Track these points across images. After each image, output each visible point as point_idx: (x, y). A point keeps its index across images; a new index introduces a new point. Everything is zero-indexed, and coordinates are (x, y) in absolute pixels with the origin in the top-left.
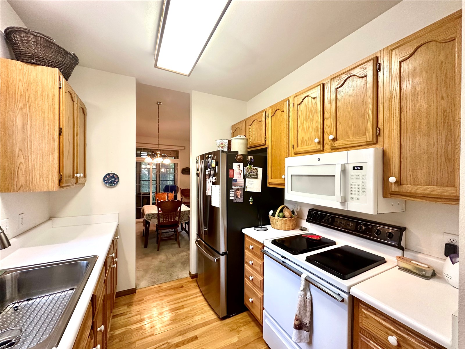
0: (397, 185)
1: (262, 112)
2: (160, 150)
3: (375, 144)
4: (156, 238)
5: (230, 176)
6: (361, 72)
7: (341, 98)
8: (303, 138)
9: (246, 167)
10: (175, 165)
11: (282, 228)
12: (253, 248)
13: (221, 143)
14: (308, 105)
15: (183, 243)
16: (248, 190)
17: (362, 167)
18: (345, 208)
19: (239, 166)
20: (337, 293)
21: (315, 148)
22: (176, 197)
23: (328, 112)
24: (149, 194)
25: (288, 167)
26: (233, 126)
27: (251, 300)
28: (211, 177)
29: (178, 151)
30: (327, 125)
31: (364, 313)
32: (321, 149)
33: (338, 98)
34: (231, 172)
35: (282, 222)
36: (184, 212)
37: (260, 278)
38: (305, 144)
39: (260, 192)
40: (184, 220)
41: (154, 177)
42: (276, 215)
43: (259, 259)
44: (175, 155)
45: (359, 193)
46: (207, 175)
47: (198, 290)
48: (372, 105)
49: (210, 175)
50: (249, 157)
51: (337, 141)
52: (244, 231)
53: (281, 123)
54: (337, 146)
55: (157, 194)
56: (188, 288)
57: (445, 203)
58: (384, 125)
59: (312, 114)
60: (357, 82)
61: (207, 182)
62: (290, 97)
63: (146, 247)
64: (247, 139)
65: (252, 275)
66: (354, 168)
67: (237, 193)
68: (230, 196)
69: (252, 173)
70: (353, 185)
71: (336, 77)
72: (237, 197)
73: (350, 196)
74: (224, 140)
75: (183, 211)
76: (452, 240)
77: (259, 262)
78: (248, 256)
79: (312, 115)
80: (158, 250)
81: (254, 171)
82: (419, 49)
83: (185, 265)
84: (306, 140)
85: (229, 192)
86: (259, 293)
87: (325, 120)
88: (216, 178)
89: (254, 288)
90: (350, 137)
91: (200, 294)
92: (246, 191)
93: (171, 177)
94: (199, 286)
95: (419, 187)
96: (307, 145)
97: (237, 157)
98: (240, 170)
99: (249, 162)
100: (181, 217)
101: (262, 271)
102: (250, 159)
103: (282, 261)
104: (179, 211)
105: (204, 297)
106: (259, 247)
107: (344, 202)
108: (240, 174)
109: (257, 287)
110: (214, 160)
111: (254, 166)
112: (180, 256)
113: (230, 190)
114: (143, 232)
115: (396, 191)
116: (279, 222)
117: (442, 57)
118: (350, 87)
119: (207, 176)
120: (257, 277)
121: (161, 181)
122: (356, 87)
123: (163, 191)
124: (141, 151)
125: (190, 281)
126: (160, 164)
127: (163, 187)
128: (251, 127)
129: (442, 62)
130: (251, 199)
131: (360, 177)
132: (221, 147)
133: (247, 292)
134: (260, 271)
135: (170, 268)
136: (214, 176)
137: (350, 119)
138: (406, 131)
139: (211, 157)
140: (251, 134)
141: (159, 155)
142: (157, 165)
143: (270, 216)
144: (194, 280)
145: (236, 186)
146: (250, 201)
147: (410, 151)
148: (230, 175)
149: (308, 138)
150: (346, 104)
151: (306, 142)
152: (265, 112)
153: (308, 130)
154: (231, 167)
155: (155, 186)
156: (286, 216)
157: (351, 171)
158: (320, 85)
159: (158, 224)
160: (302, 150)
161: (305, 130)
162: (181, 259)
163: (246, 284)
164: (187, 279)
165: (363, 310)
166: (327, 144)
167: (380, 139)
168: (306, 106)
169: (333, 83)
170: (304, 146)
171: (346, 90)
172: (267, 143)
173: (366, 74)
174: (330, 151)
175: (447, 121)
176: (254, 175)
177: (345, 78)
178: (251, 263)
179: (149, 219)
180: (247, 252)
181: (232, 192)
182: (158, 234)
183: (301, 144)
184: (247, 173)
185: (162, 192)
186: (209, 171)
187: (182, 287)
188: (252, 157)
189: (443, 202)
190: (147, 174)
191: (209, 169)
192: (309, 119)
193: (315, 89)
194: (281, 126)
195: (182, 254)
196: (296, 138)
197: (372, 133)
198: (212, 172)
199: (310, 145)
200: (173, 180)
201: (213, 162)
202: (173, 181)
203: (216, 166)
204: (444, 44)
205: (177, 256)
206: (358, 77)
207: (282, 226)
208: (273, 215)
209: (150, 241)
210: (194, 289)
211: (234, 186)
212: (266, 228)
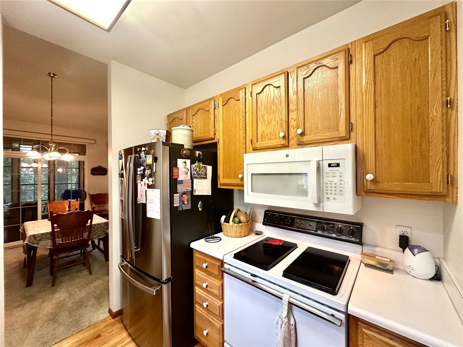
0: (373, 182)
1: (210, 100)
2: (54, 143)
3: (348, 140)
4: (49, 267)
5: (174, 177)
6: (332, 63)
7: (309, 90)
8: (263, 132)
9: (194, 165)
10: (81, 164)
11: (238, 235)
12: (207, 267)
13: (156, 134)
14: (269, 95)
15: (95, 268)
16: (197, 193)
17: (339, 163)
18: (320, 209)
19: (185, 163)
20: (331, 314)
21: (279, 143)
22: (82, 206)
23: (293, 104)
24: (36, 204)
25: (247, 164)
26: (169, 116)
27: (205, 333)
28: (146, 178)
29: (85, 145)
30: (292, 119)
31: (366, 334)
32: (287, 144)
33: (306, 89)
34: (175, 171)
35: (238, 228)
36: (97, 225)
37: (218, 303)
38: (267, 138)
39: (210, 194)
40: (97, 235)
41: (44, 179)
42: (231, 220)
43: (216, 280)
44: (81, 150)
45: (335, 192)
46: (138, 175)
47: (125, 334)
48: (345, 98)
49: (143, 176)
50: (197, 152)
51: (305, 136)
52: (193, 245)
53: (235, 114)
54: (305, 141)
55: (49, 202)
56: (108, 335)
57: (419, 199)
58: (357, 121)
59: (275, 105)
60: (327, 74)
61: (139, 185)
62: (246, 84)
63: (29, 284)
64: (192, 131)
65: (206, 300)
66: (330, 165)
67: (184, 197)
68: (175, 202)
69: (200, 173)
70: (329, 184)
71: (303, 66)
72: (183, 204)
73: (326, 196)
74: (160, 131)
75: (95, 225)
76: (403, 232)
77: (216, 283)
78: (199, 276)
79: (275, 107)
80: (53, 285)
81: (203, 170)
82: (393, 45)
83: (102, 300)
84: (267, 134)
85: (173, 197)
86: (216, 322)
87: (290, 113)
88: (154, 179)
89: (209, 316)
90: (320, 132)
91: (129, 339)
92: (194, 194)
93: (75, 180)
94: (126, 328)
95: (395, 184)
96: (269, 140)
97: (182, 152)
98: (186, 169)
99: (197, 159)
100: (93, 232)
101: (221, 294)
102: (198, 154)
103: (251, 280)
104: (89, 224)
105: (136, 343)
106: (216, 265)
107: (318, 202)
108: (187, 174)
109: (213, 314)
110: (151, 154)
111: (202, 164)
112: (92, 288)
113: (175, 195)
114: (23, 261)
115: (372, 188)
116: (234, 229)
117: (415, 55)
118: (319, 78)
119: (139, 178)
120: (213, 302)
121: (58, 184)
122: (326, 78)
123: (61, 198)
124: (20, 143)
125: (112, 323)
126: (54, 161)
127: (60, 192)
128: (195, 118)
129: (416, 60)
130: (199, 204)
131: (337, 175)
132: (156, 139)
133: (198, 322)
134: (218, 295)
135: (76, 310)
136: (150, 176)
137: (320, 113)
138: (380, 127)
139: (144, 151)
140: (195, 125)
141: (53, 148)
142: (49, 162)
143: (223, 223)
144: (117, 320)
145: (182, 189)
146: (199, 206)
147: (385, 148)
148: (174, 175)
149: (270, 132)
150: (315, 96)
151: (267, 136)
152: (214, 100)
153: (269, 123)
154: (176, 165)
155: (47, 191)
156: (242, 221)
157: (327, 169)
158: (284, 73)
159: (52, 248)
160: (262, 145)
161: (266, 124)
162: (94, 292)
163: (197, 312)
164: (106, 321)
165: (364, 330)
166: (292, 138)
167: (353, 134)
168: (267, 95)
169: (300, 72)
170: (265, 141)
171: (314, 81)
172: (217, 137)
173: (338, 65)
174: (296, 147)
175: (421, 118)
176: (203, 175)
177: (314, 68)
178: (204, 285)
179: (35, 242)
180: (197, 272)
181: (176, 196)
182: (53, 261)
183: (262, 138)
184: (195, 172)
185: (58, 199)
186: (142, 170)
187: (99, 336)
188: (201, 153)
189: (417, 198)
190: (34, 176)
191: (142, 168)
192: (271, 110)
193: (278, 77)
194: (235, 117)
195: (95, 284)
196: (255, 132)
197: (345, 128)
198: (146, 171)
199: (272, 139)
200: (78, 182)
201: (149, 158)
202: (78, 184)
203: (155, 163)
204: (417, 42)
205: (87, 288)
206: (328, 67)
207: (238, 232)
208: (227, 221)
209: (37, 274)
210: (119, 334)
211: (179, 189)
212: (219, 237)
